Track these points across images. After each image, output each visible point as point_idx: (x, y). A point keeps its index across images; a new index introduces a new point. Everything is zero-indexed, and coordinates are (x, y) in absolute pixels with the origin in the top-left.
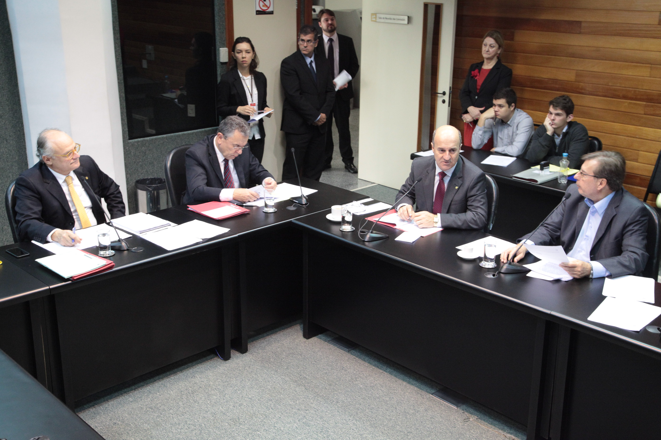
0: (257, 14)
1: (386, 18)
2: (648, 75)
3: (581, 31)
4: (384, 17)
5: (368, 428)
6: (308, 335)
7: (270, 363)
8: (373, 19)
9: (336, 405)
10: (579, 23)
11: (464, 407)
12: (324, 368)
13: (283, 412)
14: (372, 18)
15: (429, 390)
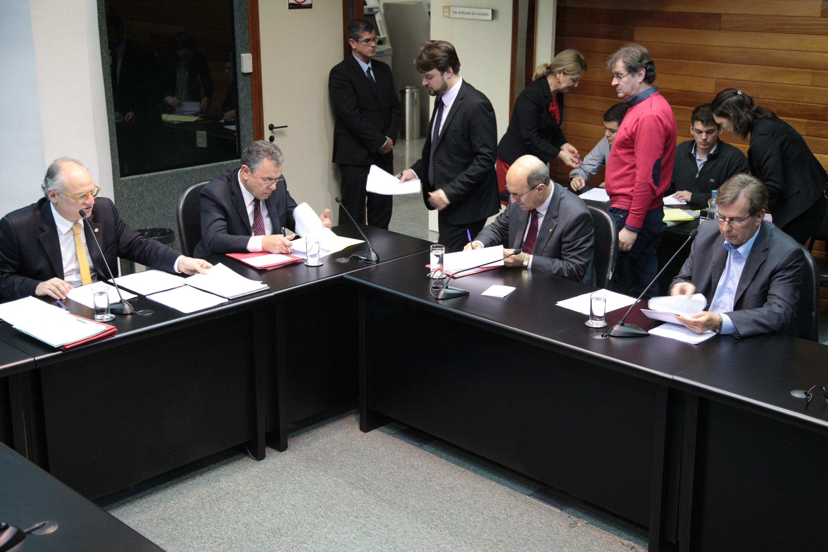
0: (290, 8)
1: (463, 13)
2: (810, 84)
3: (722, 26)
4: (461, 11)
5: (447, 537)
6: (366, 427)
7: (317, 462)
8: (445, 14)
9: (405, 510)
10: (719, 16)
11: (570, 509)
12: (388, 467)
13: (336, 520)
14: (444, 13)
15: (524, 490)
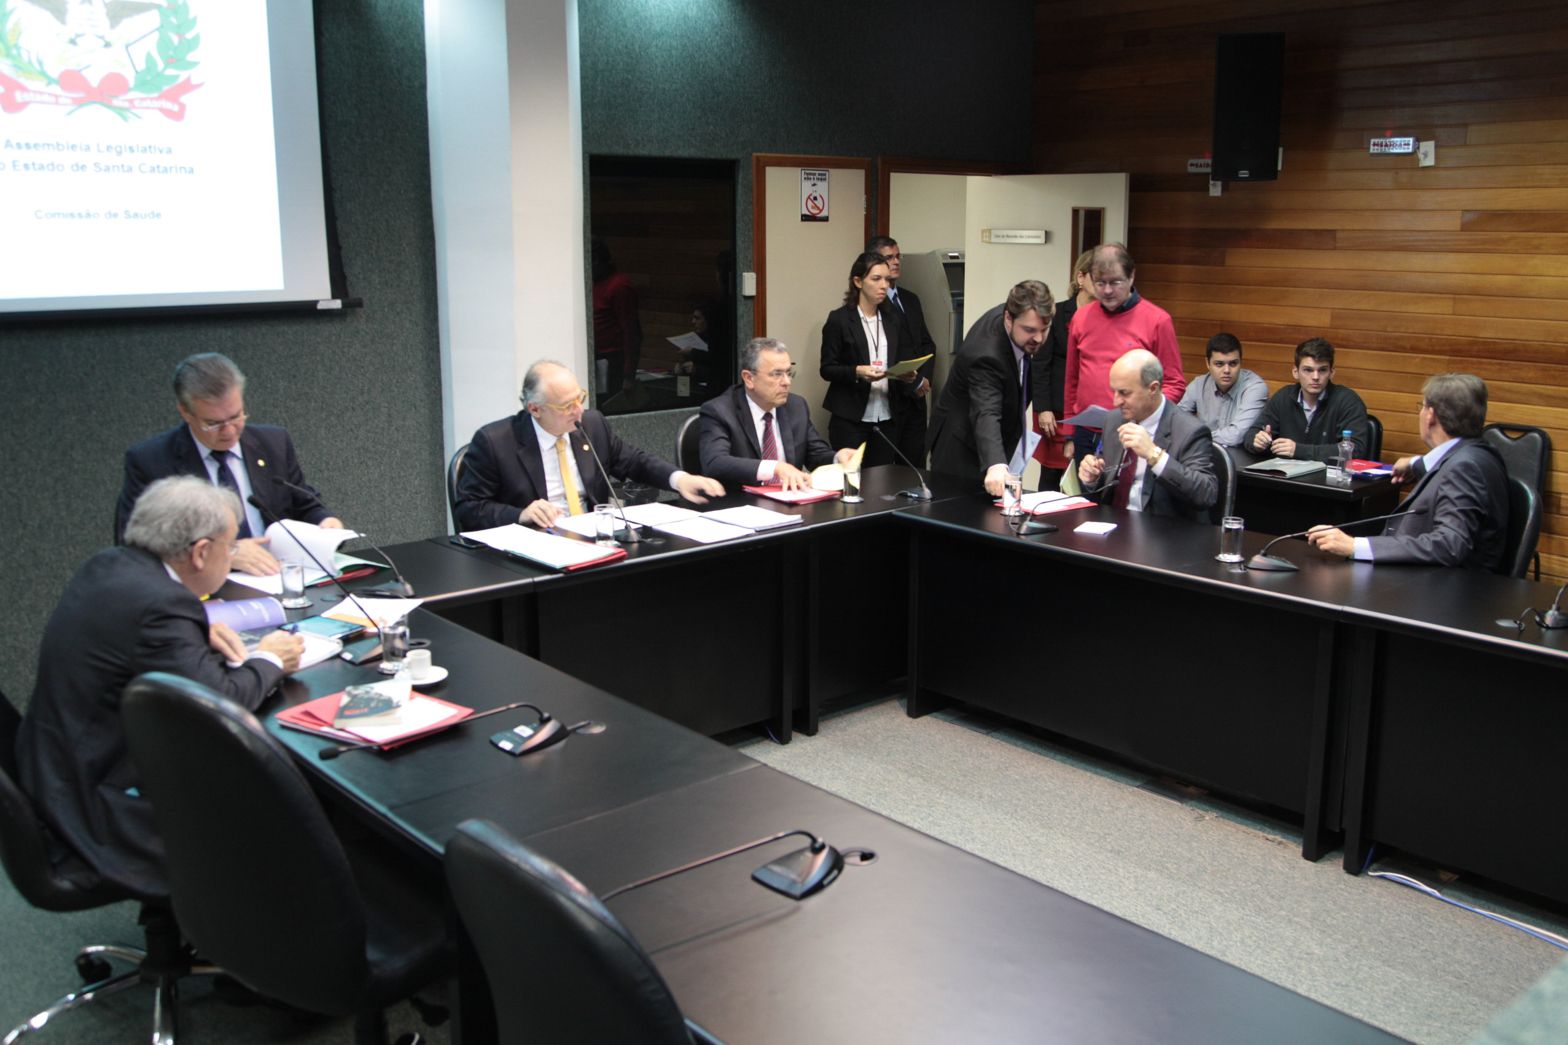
0: (802, 220)
1: (1008, 236)
2: (1451, 312)
3: (1337, 245)
4: (1005, 234)
5: (1038, 829)
6: (915, 712)
7: (858, 748)
8: (985, 239)
9: (980, 800)
10: (1332, 232)
11: (1193, 802)
12: (950, 755)
13: (892, 808)
14: (983, 237)
15: (1130, 782)
